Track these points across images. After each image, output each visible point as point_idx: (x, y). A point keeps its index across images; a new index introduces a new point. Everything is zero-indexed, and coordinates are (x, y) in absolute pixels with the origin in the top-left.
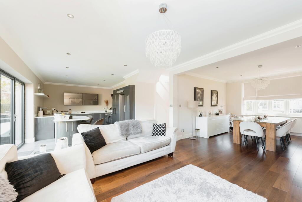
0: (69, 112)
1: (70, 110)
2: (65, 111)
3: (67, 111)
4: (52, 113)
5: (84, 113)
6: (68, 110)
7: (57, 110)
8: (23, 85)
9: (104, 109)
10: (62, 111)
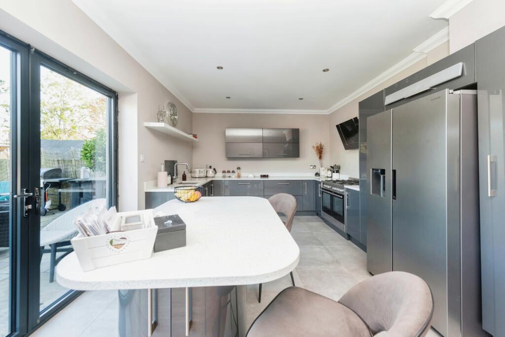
0: (236, 174)
1: (239, 168)
2: (229, 172)
3: (233, 172)
4: (205, 175)
5: (267, 176)
6: (236, 170)
7: (214, 169)
8: (111, 97)
9: (312, 167)
10: (224, 172)
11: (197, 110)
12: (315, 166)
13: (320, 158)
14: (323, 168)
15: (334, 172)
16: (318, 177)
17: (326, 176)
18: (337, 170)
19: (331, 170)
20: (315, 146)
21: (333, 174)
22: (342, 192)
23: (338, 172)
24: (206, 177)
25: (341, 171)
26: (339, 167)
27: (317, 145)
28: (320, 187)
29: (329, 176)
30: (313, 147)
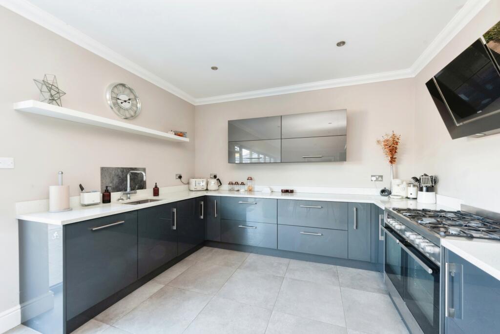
1: (250, 179)
2: (237, 183)
3: (243, 184)
5: (292, 192)
6: (246, 181)
7: (219, 180)
9: (374, 179)
10: (231, 184)
11: (197, 102)
12: (382, 177)
13: (392, 160)
14: (397, 181)
15: (421, 189)
16: (385, 198)
17: (405, 196)
18: (430, 185)
19: (414, 186)
20: (382, 139)
21: (420, 193)
22: (433, 255)
23: (430, 189)
24: (207, 190)
25: (440, 187)
26: (435, 180)
27: (386, 138)
28: (382, 220)
29: (409, 196)
30: (378, 142)
